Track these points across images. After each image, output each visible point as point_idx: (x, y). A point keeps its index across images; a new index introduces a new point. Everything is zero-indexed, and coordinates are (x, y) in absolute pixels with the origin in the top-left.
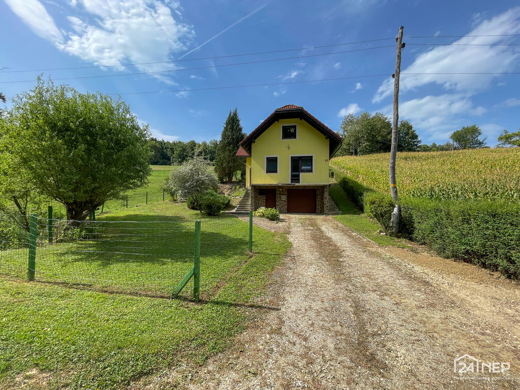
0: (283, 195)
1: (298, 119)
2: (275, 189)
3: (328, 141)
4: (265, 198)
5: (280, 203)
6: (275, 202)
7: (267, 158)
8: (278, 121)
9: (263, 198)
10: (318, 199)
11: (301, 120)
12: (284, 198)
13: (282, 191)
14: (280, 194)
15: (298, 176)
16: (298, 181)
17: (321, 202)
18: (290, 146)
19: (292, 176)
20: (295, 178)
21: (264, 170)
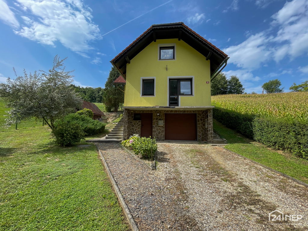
0: (160, 120)
1: (177, 39)
2: (152, 114)
3: (208, 63)
4: (140, 123)
5: (157, 130)
6: (152, 127)
7: (143, 80)
8: (155, 41)
9: (138, 123)
10: (199, 125)
11: (179, 40)
12: (161, 123)
13: (159, 115)
14: (157, 119)
15: (177, 100)
16: (177, 104)
17: (203, 128)
18: (168, 67)
19: (171, 99)
20: (174, 101)
21: (140, 93)
